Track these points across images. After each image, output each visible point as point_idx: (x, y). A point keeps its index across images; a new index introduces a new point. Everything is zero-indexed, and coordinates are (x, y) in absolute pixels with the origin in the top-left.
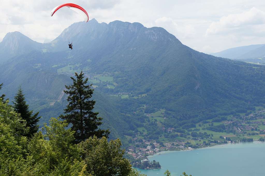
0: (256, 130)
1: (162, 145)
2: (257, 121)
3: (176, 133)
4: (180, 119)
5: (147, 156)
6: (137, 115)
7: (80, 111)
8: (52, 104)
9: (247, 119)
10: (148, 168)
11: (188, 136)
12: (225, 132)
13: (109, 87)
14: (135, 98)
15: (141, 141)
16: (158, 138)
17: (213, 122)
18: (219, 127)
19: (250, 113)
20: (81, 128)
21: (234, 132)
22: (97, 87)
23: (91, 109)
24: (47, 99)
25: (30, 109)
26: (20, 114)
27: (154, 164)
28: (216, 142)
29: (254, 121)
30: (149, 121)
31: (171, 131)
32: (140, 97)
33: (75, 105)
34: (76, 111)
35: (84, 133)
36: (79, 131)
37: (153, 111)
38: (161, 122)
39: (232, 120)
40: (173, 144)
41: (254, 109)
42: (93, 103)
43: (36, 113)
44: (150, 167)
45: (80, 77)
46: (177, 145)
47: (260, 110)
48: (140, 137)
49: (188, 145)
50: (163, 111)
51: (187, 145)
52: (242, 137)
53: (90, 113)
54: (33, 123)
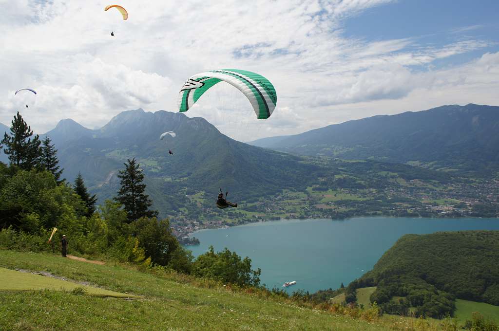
0: (283, 210)
1: (201, 223)
2: (284, 202)
3: (214, 213)
5: (188, 233)
6: (179, 196)
7: (131, 193)
9: (276, 200)
10: (188, 244)
11: (225, 216)
12: (258, 211)
13: (153, 170)
14: (178, 181)
15: (182, 220)
16: (198, 218)
17: (247, 202)
18: (251, 207)
19: (279, 195)
20: (133, 209)
21: (264, 212)
23: (141, 192)
24: (95, 181)
25: (88, 192)
26: (80, 196)
28: (249, 221)
29: (282, 202)
30: (190, 202)
32: (182, 180)
33: (127, 188)
34: (129, 193)
35: (135, 213)
36: (131, 211)
37: (194, 193)
38: (201, 203)
39: (263, 201)
40: (211, 223)
41: (281, 192)
42: (144, 186)
43: (93, 195)
44: (190, 243)
45: (132, 163)
46: (215, 224)
47: (286, 192)
48: (181, 217)
49: (225, 223)
50: (203, 193)
52: (271, 216)
53: (141, 195)
54: (90, 204)
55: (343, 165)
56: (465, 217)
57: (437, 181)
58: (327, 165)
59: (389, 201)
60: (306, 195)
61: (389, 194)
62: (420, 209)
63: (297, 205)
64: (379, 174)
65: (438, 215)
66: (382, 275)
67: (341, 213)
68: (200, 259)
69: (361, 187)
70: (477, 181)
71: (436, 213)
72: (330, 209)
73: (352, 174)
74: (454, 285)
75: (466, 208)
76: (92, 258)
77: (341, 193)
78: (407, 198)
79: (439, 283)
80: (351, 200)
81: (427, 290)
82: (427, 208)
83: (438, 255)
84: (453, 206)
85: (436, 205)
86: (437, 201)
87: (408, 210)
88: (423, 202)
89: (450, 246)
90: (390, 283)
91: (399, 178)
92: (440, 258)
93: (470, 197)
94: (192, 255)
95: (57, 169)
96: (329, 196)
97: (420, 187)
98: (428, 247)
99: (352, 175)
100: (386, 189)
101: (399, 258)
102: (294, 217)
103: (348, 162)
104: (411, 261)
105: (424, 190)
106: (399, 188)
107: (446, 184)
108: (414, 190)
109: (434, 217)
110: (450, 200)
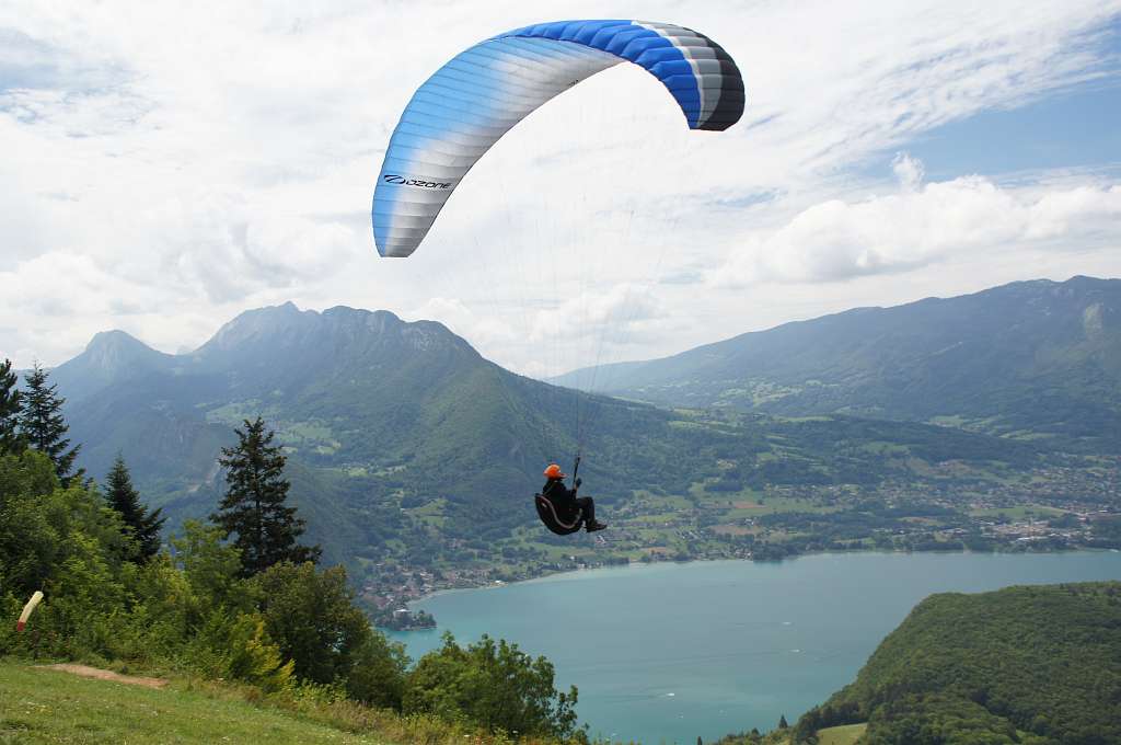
0: (635, 539)
1: (439, 577)
2: (637, 520)
3: (470, 550)
4: (479, 521)
5: (407, 601)
6: (385, 512)
7: (255, 503)
8: (194, 490)
9: (617, 517)
10: (408, 627)
11: (495, 557)
12: (573, 544)
13: (322, 450)
14: (381, 473)
15: (393, 569)
16: (430, 562)
19: (625, 503)
20: (257, 543)
21: (591, 546)
22: (294, 452)
23: (280, 500)
24: (181, 478)
25: (140, 502)
26: (120, 514)
27: (422, 619)
28: (554, 568)
29: (633, 520)
30: (410, 525)
31: (459, 545)
33: (244, 492)
34: (247, 504)
35: (264, 553)
36: (253, 550)
37: (419, 503)
38: (437, 528)
40: (463, 575)
41: (629, 496)
42: (286, 486)
43: (156, 509)
44: (412, 625)
45: (256, 428)
46: (472, 577)
47: (642, 497)
48: (390, 561)
49: (496, 575)
50: (441, 502)
51: (494, 576)
52: (607, 556)
53: (279, 508)
54: (148, 532)
55: (778, 429)
56: (1074, 549)
57: (1004, 464)
58: (737, 430)
59: (890, 514)
60: (691, 503)
61: (891, 497)
62: (964, 531)
63: (669, 527)
64: (864, 448)
65: (1010, 545)
66: (880, 694)
67: (776, 545)
68: (424, 665)
69: (821, 480)
70: (1102, 461)
71: (1005, 540)
72: (746, 536)
73: (799, 449)
74: (1057, 718)
75: (1079, 528)
76: (132, 669)
77: (772, 496)
78: (936, 506)
79: (1020, 713)
80: (797, 514)
81: (991, 729)
82: (982, 528)
83: (1013, 644)
84: (1046, 522)
85: (1002, 520)
86: (1008, 512)
87: (936, 534)
88: (972, 514)
89: (1041, 622)
90: (899, 714)
91: (912, 459)
92: (1019, 652)
93: (1086, 501)
94: (406, 655)
95: (62, 445)
96: (746, 504)
97: (964, 478)
98: (990, 625)
99: (800, 453)
100: (883, 483)
101: (919, 652)
102: (662, 558)
103: (789, 422)
104: (948, 660)
105: (973, 487)
106: (913, 482)
107: (1026, 469)
108: (950, 486)
109: (1000, 551)
110: (1037, 508)
